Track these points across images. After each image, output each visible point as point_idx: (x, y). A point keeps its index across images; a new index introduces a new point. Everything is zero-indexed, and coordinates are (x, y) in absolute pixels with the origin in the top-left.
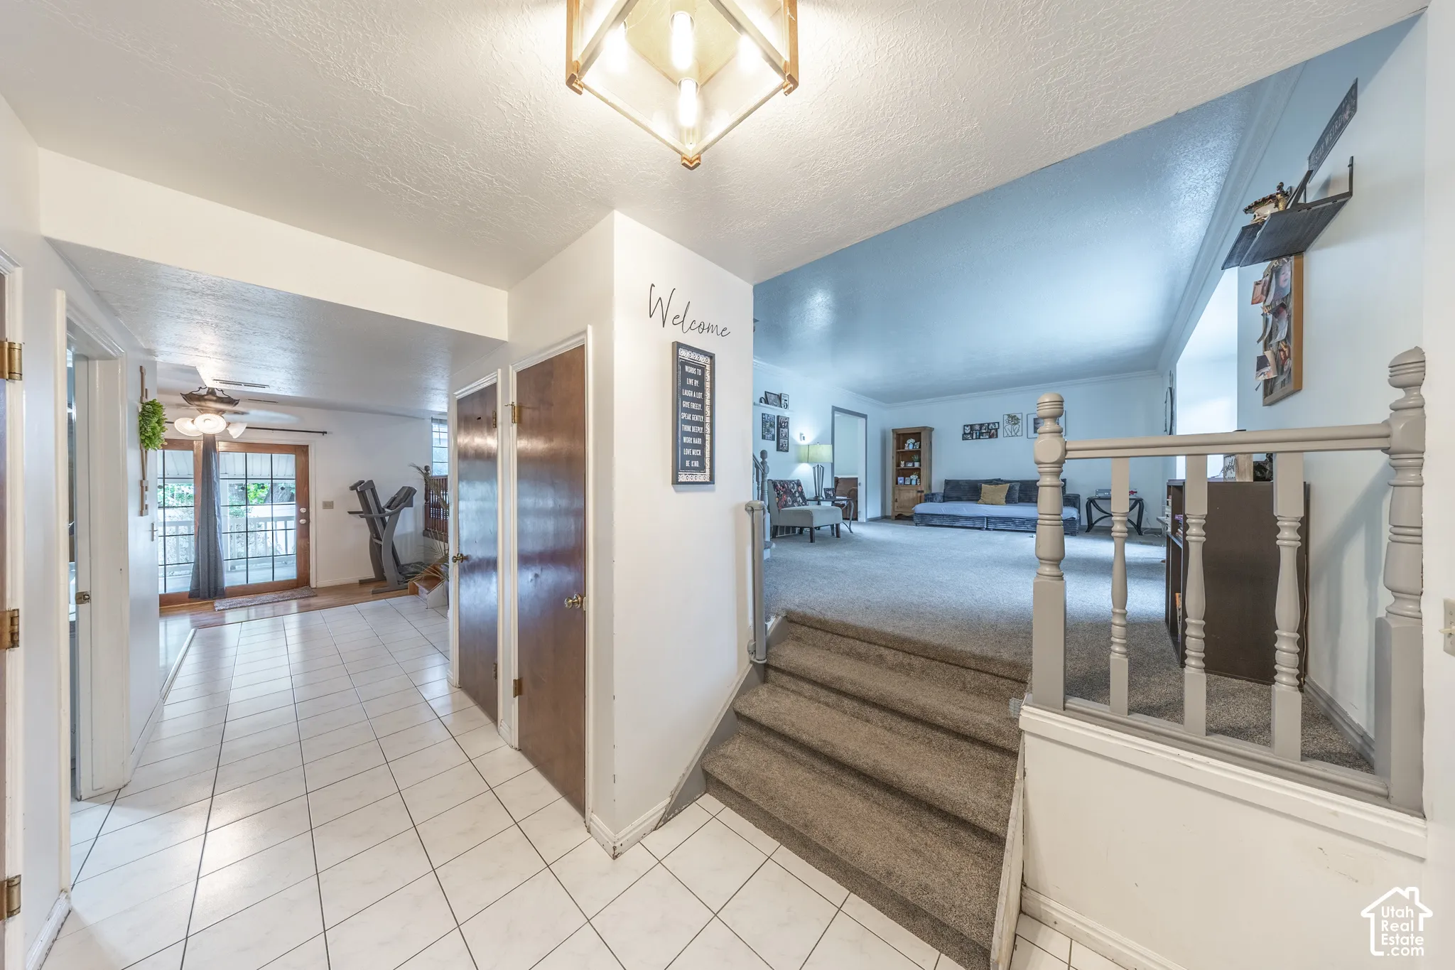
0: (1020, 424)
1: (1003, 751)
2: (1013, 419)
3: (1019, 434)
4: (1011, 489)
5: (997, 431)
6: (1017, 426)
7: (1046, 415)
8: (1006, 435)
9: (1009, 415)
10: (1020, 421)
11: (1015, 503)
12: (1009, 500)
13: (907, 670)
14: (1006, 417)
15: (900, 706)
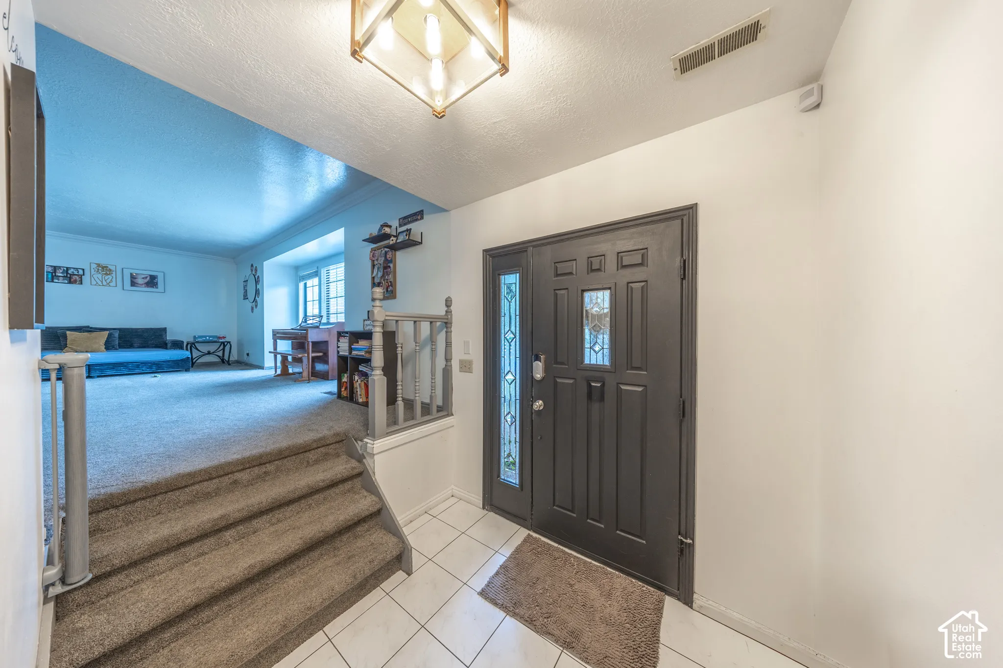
0: (114, 275)
1: (360, 474)
2: (105, 270)
3: (113, 284)
4: (110, 336)
5: (81, 278)
6: (109, 276)
7: (378, 298)
8: (94, 282)
9: (99, 265)
10: (114, 273)
11: (116, 349)
12: (109, 346)
13: (262, 478)
14: (94, 266)
15: (292, 496)
